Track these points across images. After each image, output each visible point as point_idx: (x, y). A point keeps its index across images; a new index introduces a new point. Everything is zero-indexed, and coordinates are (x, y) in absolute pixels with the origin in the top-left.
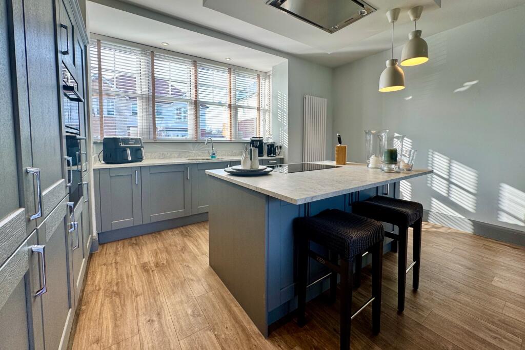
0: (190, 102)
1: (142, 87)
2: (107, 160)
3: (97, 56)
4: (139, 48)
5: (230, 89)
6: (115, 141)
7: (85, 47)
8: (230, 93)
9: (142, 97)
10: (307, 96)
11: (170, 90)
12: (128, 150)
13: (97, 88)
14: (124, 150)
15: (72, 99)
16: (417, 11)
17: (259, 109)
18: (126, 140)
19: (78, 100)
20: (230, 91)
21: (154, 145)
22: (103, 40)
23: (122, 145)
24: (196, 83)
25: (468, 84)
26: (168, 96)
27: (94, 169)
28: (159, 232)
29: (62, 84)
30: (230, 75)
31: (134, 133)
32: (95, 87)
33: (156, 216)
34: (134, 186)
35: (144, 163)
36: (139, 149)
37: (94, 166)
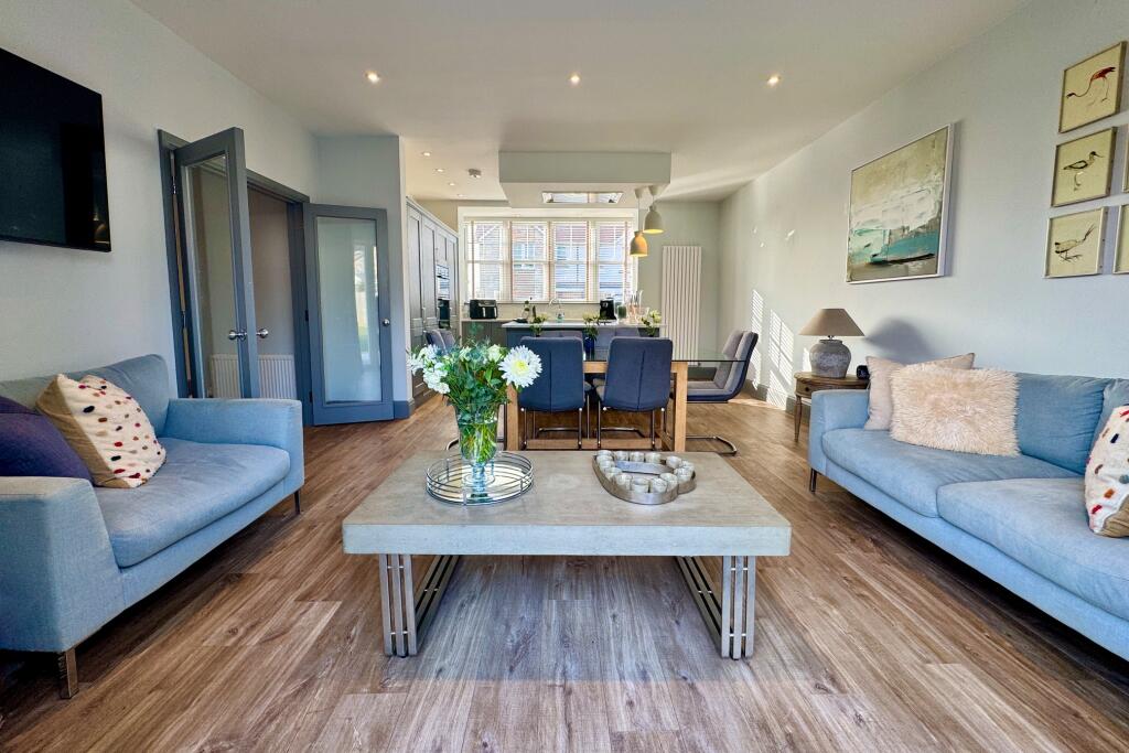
2: (471, 316)
6: (476, 302)
12: (484, 309)
16: (653, 190)
18: (482, 302)
23: (481, 305)
25: (790, 234)
27: (463, 323)
35: (498, 319)
36: (492, 309)
37: (462, 319)
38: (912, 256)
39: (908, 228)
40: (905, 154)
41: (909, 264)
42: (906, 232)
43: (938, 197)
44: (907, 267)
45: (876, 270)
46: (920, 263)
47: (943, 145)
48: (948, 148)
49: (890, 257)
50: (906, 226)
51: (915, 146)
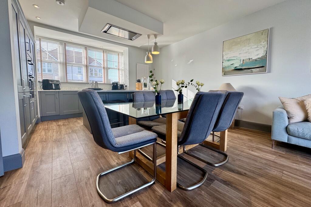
0: (84, 65)
1: (61, 59)
2: (44, 88)
3: (39, 45)
4: (59, 42)
5: (104, 60)
6: (48, 81)
7: (34, 44)
8: (104, 62)
9: (60, 63)
10: (138, 64)
11: (74, 59)
12: (53, 85)
13: (40, 59)
14: (51, 84)
15: (30, 64)
16: (156, 36)
17: (119, 69)
18: (52, 81)
19: (32, 64)
20: (104, 61)
21: (67, 84)
22: (42, 39)
23: (50, 82)
24: (86, 57)
25: (191, 61)
26: (73, 63)
28: (67, 118)
29: (27, 60)
30: (104, 54)
31: (56, 78)
32: (38, 59)
33: (66, 112)
34: (56, 99)
35: (60, 90)
36: (58, 85)
37: (38, 90)
38: (254, 67)
39: (252, 59)
40: (249, 37)
41: (253, 69)
42: (251, 60)
43: (265, 49)
44: (252, 71)
45: (237, 72)
46: (258, 69)
47: (267, 34)
48: (269, 34)
49: (243, 68)
50: (251, 58)
51: (254, 34)
